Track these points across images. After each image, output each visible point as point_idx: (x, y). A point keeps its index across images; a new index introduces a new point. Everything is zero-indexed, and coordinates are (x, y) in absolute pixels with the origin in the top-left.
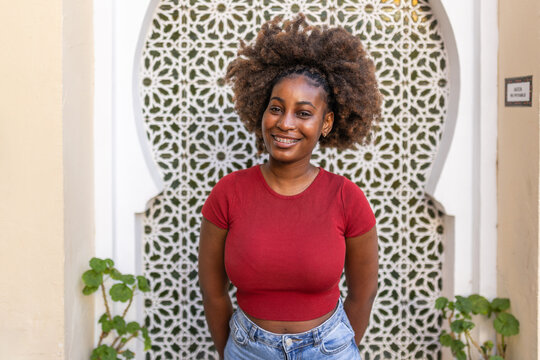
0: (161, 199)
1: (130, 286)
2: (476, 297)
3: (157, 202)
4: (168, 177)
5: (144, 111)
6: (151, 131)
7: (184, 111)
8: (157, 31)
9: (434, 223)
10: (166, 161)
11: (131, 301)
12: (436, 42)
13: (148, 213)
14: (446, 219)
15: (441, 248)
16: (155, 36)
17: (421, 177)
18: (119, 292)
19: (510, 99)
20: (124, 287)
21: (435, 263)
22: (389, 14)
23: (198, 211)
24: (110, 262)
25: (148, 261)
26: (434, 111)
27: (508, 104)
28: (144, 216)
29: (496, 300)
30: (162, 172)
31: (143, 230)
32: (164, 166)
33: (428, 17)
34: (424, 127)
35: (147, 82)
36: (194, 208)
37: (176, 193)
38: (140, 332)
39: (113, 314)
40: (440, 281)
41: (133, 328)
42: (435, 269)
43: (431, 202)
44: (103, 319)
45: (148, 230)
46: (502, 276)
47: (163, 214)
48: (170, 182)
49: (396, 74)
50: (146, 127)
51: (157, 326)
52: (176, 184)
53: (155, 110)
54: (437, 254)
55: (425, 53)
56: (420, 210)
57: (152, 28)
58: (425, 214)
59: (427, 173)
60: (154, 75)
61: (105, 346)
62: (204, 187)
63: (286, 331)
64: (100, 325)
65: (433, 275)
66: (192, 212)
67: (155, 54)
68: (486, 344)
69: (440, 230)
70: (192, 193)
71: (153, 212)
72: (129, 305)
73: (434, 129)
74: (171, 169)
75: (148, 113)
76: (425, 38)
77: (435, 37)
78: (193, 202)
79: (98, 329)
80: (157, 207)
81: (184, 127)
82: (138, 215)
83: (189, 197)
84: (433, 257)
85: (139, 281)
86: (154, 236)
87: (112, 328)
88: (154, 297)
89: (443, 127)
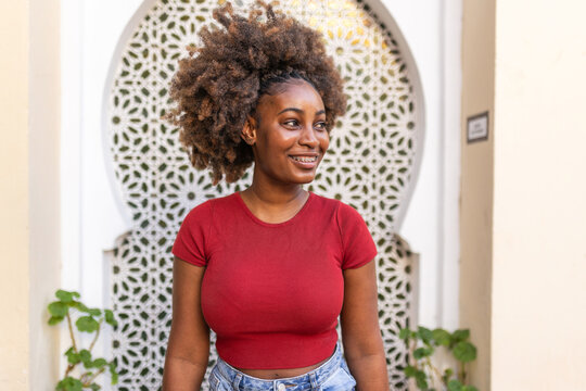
0: (129, 238)
1: (96, 319)
2: (439, 331)
3: (126, 242)
4: (137, 216)
5: (112, 149)
6: (120, 170)
7: (154, 151)
8: (126, 69)
9: (402, 263)
10: (136, 201)
11: (98, 334)
12: (406, 86)
13: (116, 251)
14: (413, 257)
15: (408, 288)
16: (125, 74)
17: (389, 218)
18: (86, 323)
19: (472, 136)
20: (91, 319)
21: (402, 303)
22: (358, 57)
23: (168, 250)
24: (77, 295)
25: (117, 301)
26: (402, 153)
27: (470, 141)
28: (112, 255)
29: (457, 332)
30: (131, 212)
31: (111, 270)
32: (134, 206)
33: (397, 61)
34: (393, 169)
35: (116, 120)
36: (164, 248)
37: (146, 233)
38: (107, 368)
39: (79, 348)
40: (407, 321)
41: (100, 363)
42: (402, 308)
43: (399, 242)
44: (69, 353)
45: (116, 270)
46: (463, 307)
47: (132, 254)
48: (140, 221)
49: (366, 117)
50: (115, 166)
51: (126, 367)
52: (145, 224)
53: (124, 149)
54: (405, 294)
55: (395, 96)
56: (389, 250)
57: (121, 67)
58: (393, 254)
59: (395, 213)
60: (123, 114)
61: (71, 379)
62: (174, 227)
63: (277, 377)
64: (67, 357)
65: (400, 314)
66: (162, 252)
67: (125, 92)
68: (447, 371)
69: (408, 270)
70: (162, 233)
71: (121, 251)
72: (96, 339)
73: (403, 170)
74: (140, 209)
75: (117, 151)
76: (394, 81)
77: (404, 80)
78: (162, 242)
79: (64, 363)
80: (126, 247)
81: (154, 166)
82: (106, 252)
83: (158, 237)
84: (400, 297)
85: (107, 315)
86: (122, 277)
87: (78, 362)
88: (122, 338)
89: (410, 170)
